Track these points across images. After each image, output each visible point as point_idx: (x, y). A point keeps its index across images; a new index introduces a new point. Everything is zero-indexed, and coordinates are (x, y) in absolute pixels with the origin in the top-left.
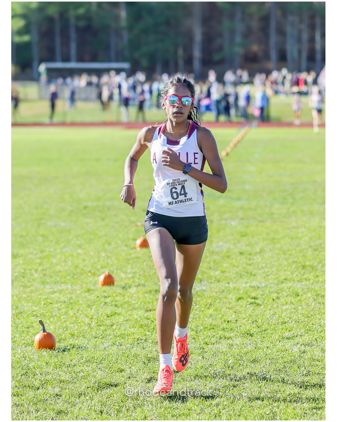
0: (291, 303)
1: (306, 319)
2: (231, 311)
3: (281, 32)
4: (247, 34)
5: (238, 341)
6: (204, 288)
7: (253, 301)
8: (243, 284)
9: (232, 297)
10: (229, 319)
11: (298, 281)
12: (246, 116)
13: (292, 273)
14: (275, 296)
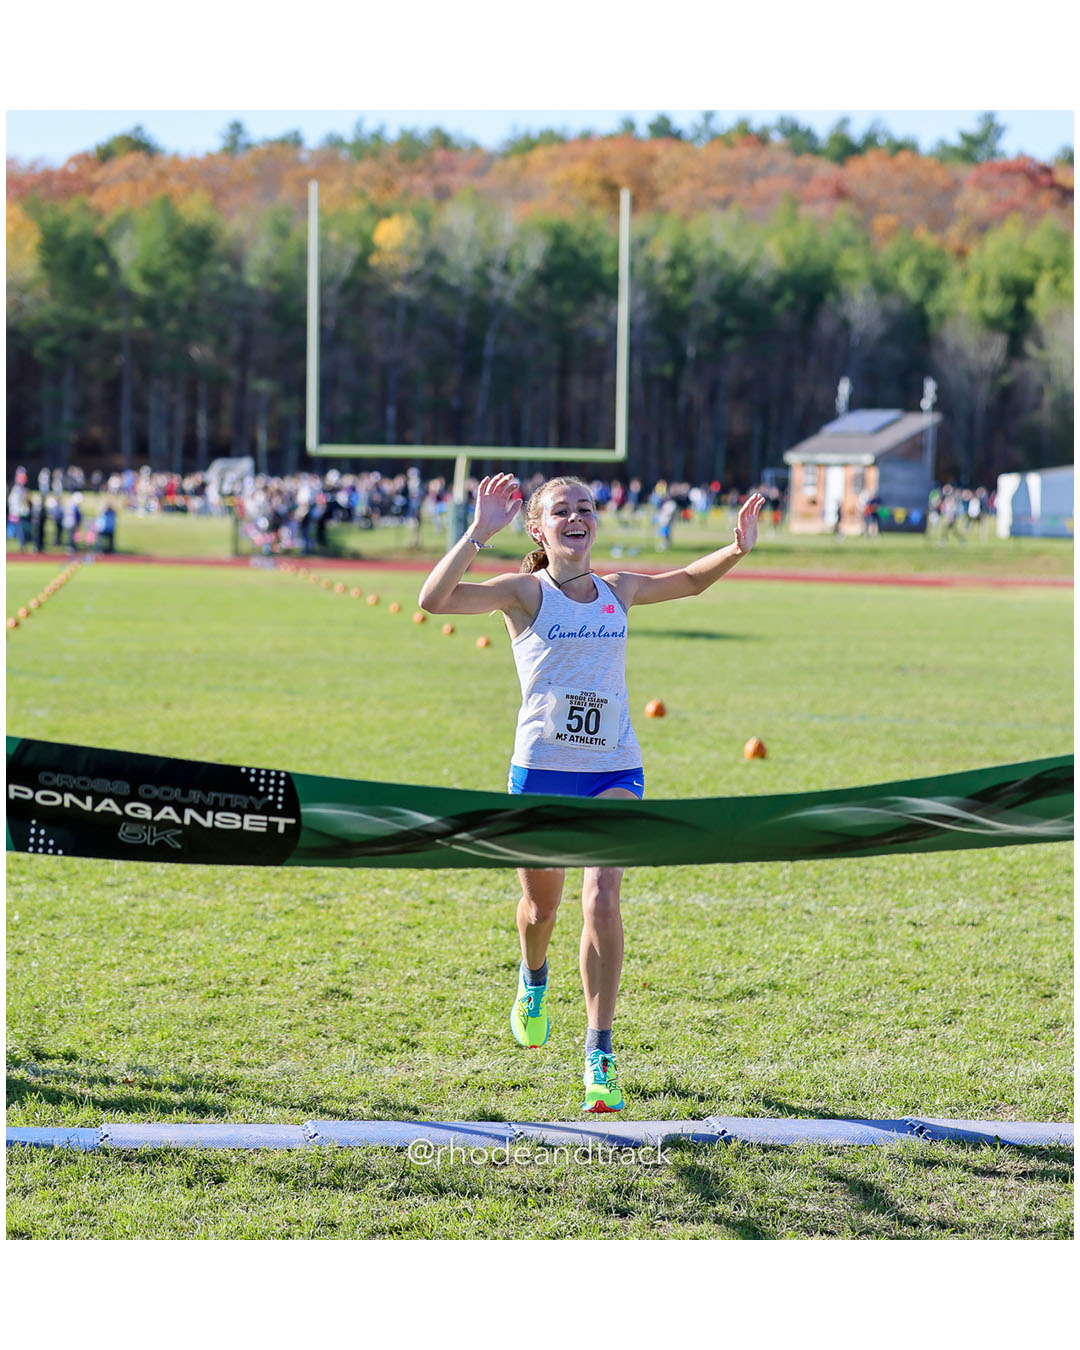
3: (141, 408)
4: (84, 408)
5: (31, 889)
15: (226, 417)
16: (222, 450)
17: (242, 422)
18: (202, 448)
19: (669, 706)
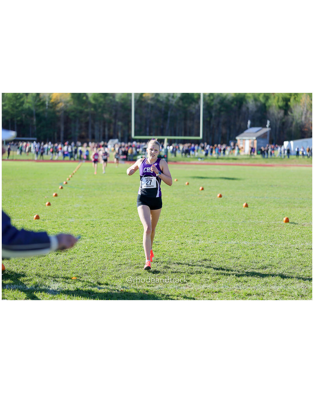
0: (106, 226)
1: (112, 232)
2: (84, 229)
3: (93, 128)
4: (81, 128)
5: (88, 240)
6: (73, 221)
7: (92, 225)
8: (88, 220)
9: (84, 224)
10: (84, 232)
11: (108, 219)
12: (80, 158)
13: (105, 216)
14: (100, 224)
15: (112, 130)
16: (111, 137)
17: (115, 132)
18: (107, 137)
19: (223, 195)
